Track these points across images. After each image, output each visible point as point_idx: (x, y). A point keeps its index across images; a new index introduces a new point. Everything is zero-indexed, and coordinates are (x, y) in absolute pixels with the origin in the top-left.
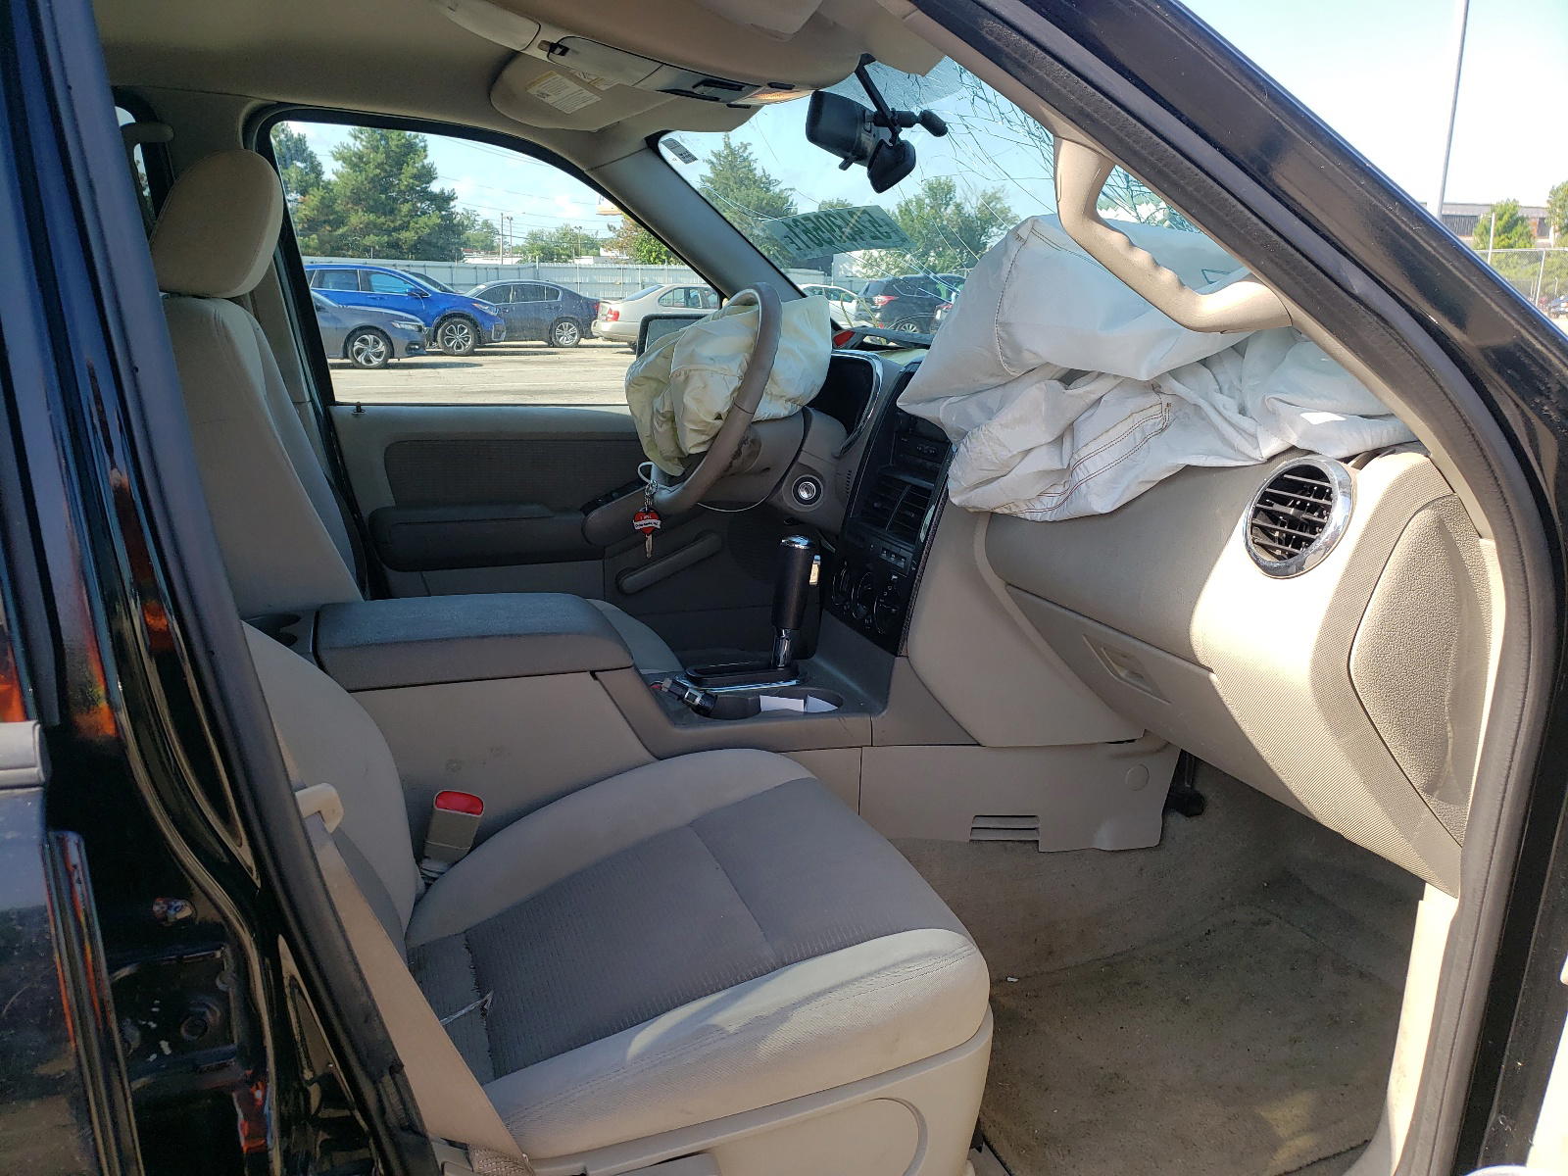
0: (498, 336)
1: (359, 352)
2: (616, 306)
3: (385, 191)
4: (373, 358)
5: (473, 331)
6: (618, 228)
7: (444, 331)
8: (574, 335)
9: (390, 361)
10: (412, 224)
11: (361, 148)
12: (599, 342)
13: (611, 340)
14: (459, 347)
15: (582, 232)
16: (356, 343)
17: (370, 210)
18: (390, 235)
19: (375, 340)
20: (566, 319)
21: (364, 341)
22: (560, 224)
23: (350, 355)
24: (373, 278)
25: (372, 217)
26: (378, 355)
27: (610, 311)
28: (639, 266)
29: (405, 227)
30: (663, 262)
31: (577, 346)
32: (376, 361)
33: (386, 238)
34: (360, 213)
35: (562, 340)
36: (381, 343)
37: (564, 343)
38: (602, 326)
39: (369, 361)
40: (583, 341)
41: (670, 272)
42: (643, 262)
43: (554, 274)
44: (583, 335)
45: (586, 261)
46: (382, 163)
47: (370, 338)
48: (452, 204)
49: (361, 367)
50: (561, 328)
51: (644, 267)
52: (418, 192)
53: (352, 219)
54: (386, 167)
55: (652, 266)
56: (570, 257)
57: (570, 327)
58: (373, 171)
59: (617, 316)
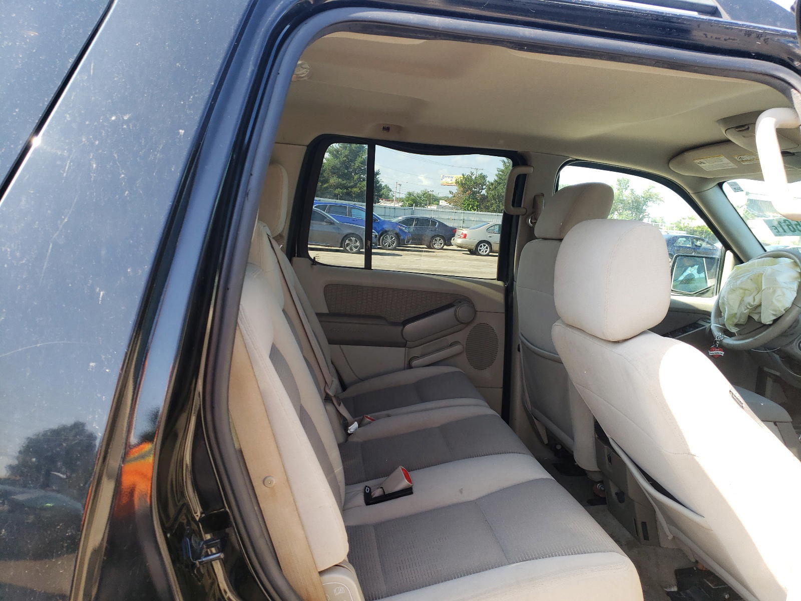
0: (408, 242)
1: (348, 245)
2: (465, 231)
3: (347, 168)
4: (354, 249)
5: (397, 239)
6: (454, 192)
7: (383, 238)
8: (441, 244)
9: (361, 250)
10: (358, 185)
11: (338, 147)
12: (454, 247)
13: (461, 247)
14: (389, 246)
15: (433, 193)
16: (347, 241)
17: (339, 177)
18: (347, 189)
19: (355, 240)
20: (438, 236)
21: (350, 240)
22: (423, 189)
23: (343, 246)
24: (353, 211)
25: (340, 180)
26: (356, 247)
27: (462, 233)
28: (463, 212)
29: (355, 186)
30: (475, 210)
31: (442, 249)
32: (355, 250)
33: (345, 191)
34: (335, 178)
35: (436, 246)
36: (358, 242)
37: (436, 247)
38: (457, 240)
39: (351, 249)
40: (445, 247)
41: (478, 215)
42: (465, 210)
43: (421, 213)
44: (445, 244)
45: (434, 207)
46: (347, 155)
47: (353, 239)
48: (378, 176)
49: (348, 252)
50: (436, 240)
51: (465, 212)
52: (362, 170)
53: (330, 181)
54: (349, 157)
55: (469, 212)
56: (426, 205)
57: (440, 240)
58: (343, 159)
59: (465, 236)
